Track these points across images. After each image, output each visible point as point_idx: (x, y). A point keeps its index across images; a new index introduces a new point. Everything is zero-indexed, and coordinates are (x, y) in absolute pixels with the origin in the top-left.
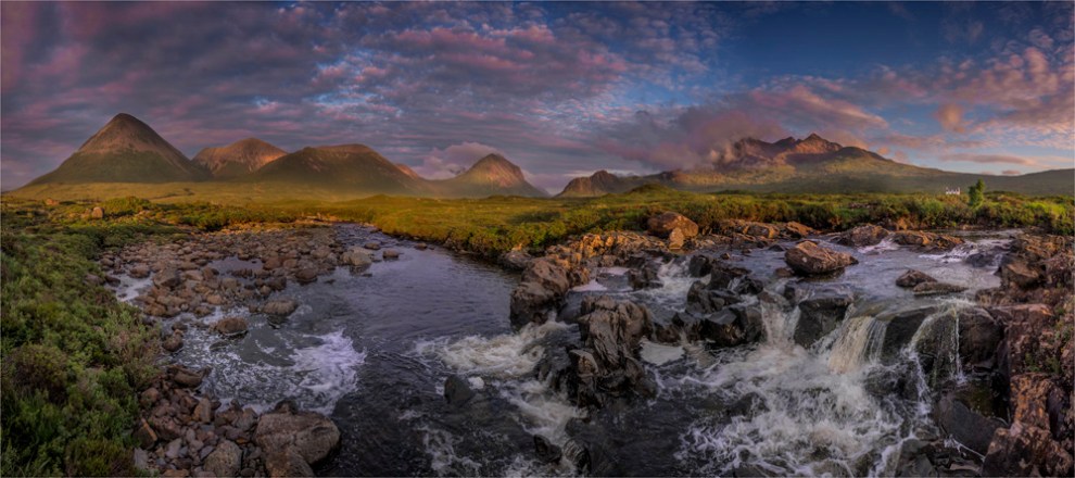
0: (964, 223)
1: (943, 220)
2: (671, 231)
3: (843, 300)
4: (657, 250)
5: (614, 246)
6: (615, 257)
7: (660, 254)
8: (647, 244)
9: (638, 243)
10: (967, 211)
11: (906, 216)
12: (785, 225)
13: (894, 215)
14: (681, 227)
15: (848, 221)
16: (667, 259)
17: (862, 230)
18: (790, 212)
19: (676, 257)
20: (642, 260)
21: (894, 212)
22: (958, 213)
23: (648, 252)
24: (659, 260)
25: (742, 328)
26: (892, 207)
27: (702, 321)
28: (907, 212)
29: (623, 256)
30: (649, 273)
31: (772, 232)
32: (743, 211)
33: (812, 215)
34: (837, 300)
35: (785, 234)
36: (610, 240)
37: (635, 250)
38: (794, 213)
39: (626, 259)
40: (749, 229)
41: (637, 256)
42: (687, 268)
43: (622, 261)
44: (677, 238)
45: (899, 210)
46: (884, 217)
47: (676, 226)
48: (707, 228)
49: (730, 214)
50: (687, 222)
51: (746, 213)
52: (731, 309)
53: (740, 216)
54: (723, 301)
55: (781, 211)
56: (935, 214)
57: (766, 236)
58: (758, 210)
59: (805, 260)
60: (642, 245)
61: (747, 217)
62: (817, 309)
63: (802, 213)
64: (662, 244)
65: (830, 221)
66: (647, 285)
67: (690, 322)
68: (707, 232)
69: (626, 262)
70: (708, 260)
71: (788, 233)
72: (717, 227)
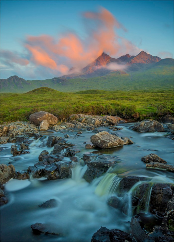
2: (42, 121)
3: (107, 164)
4: (31, 133)
5: (8, 131)
6: (8, 138)
7: (33, 135)
8: (28, 129)
9: (22, 129)
12: (106, 117)
14: (48, 120)
15: (144, 115)
16: (36, 138)
17: (146, 123)
19: (42, 136)
20: (23, 139)
23: (27, 134)
24: (32, 138)
25: (59, 172)
27: (40, 170)
29: (13, 136)
30: (24, 146)
31: (97, 122)
33: (124, 112)
35: (105, 123)
37: (20, 133)
38: (114, 110)
39: (14, 138)
40: (86, 119)
41: (20, 136)
44: (44, 125)
47: (45, 119)
48: (64, 119)
49: (77, 111)
50: (51, 117)
51: (86, 110)
52: (55, 164)
53: (82, 112)
54: (54, 160)
59: (99, 141)
60: (24, 130)
62: (95, 167)
63: (118, 111)
64: (35, 129)
65: (133, 115)
66: (21, 153)
67: (35, 170)
69: (14, 140)
70: (56, 139)
71: (106, 122)
72: (69, 118)
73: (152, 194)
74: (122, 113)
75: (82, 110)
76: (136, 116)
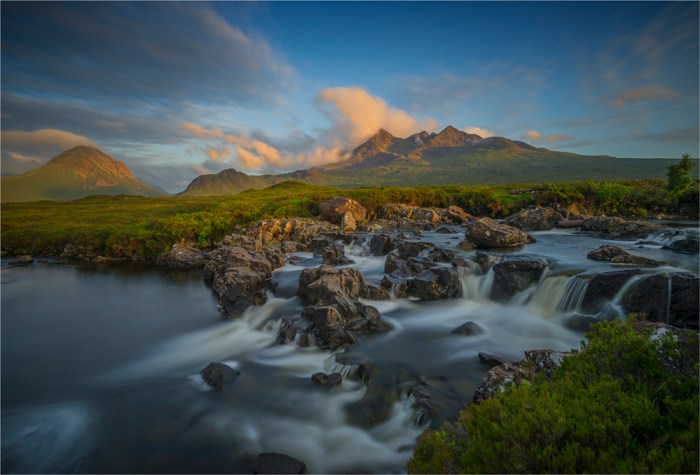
0: (660, 211)
1: (628, 206)
2: (343, 215)
3: (538, 263)
4: (335, 233)
5: (294, 231)
7: (339, 237)
8: (324, 228)
9: (316, 227)
10: (664, 195)
11: (579, 200)
12: (445, 210)
13: (565, 200)
14: (352, 211)
15: (510, 206)
16: (347, 241)
17: (531, 213)
18: (447, 198)
19: (356, 238)
20: (324, 244)
21: (565, 196)
22: (650, 199)
23: (327, 235)
24: (340, 242)
25: (444, 286)
26: (562, 191)
27: (408, 282)
28: (580, 196)
29: (303, 240)
31: (436, 217)
32: (404, 196)
33: (470, 201)
34: (532, 262)
36: (288, 225)
37: (315, 234)
38: (452, 199)
39: (308, 243)
40: (413, 213)
41: (318, 240)
42: (368, 248)
43: (304, 245)
44: (349, 220)
45: (570, 194)
46: (553, 201)
47: (347, 210)
48: (373, 212)
49: (393, 199)
50: (357, 206)
51: (407, 198)
52: (433, 270)
53: (402, 201)
54: (422, 266)
55: (438, 197)
56: (618, 199)
57: (430, 220)
58: (417, 196)
59: (488, 233)
60: (320, 229)
61: (408, 202)
63: (460, 199)
64: (337, 227)
65: (490, 206)
67: (397, 283)
68: (372, 217)
69: (308, 246)
70: (389, 239)
71: (449, 218)
72: (382, 212)
73: (673, 293)
74: (469, 203)
75: (401, 197)
76: (496, 207)
